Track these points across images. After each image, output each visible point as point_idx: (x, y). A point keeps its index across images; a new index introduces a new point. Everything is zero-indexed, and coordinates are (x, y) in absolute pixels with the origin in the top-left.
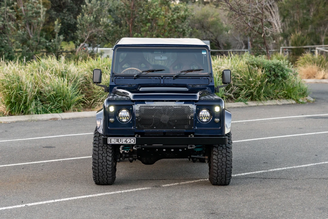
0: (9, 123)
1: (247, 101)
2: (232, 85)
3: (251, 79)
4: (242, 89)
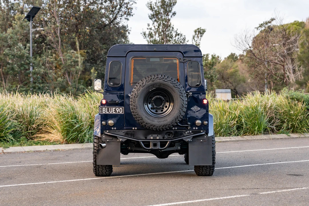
0: (67, 151)
1: (288, 133)
2: (274, 118)
3: (292, 112)
4: (283, 122)
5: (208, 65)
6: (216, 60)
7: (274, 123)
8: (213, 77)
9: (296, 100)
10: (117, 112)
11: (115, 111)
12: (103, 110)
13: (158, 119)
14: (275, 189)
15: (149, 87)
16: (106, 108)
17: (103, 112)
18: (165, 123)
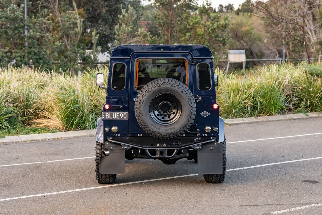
0: (67, 139)
1: (307, 112)
2: (292, 96)
3: (311, 89)
4: (301, 100)
5: (220, 27)
6: (229, 21)
7: (291, 101)
8: (226, 41)
9: (315, 75)
10: (121, 118)
11: (119, 117)
12: (106, 116)
13: (165, 127)
14: (289, 206)
15: (155, 93)
16: (109, 113)
17: (106, 118)
18: (172, 131)
